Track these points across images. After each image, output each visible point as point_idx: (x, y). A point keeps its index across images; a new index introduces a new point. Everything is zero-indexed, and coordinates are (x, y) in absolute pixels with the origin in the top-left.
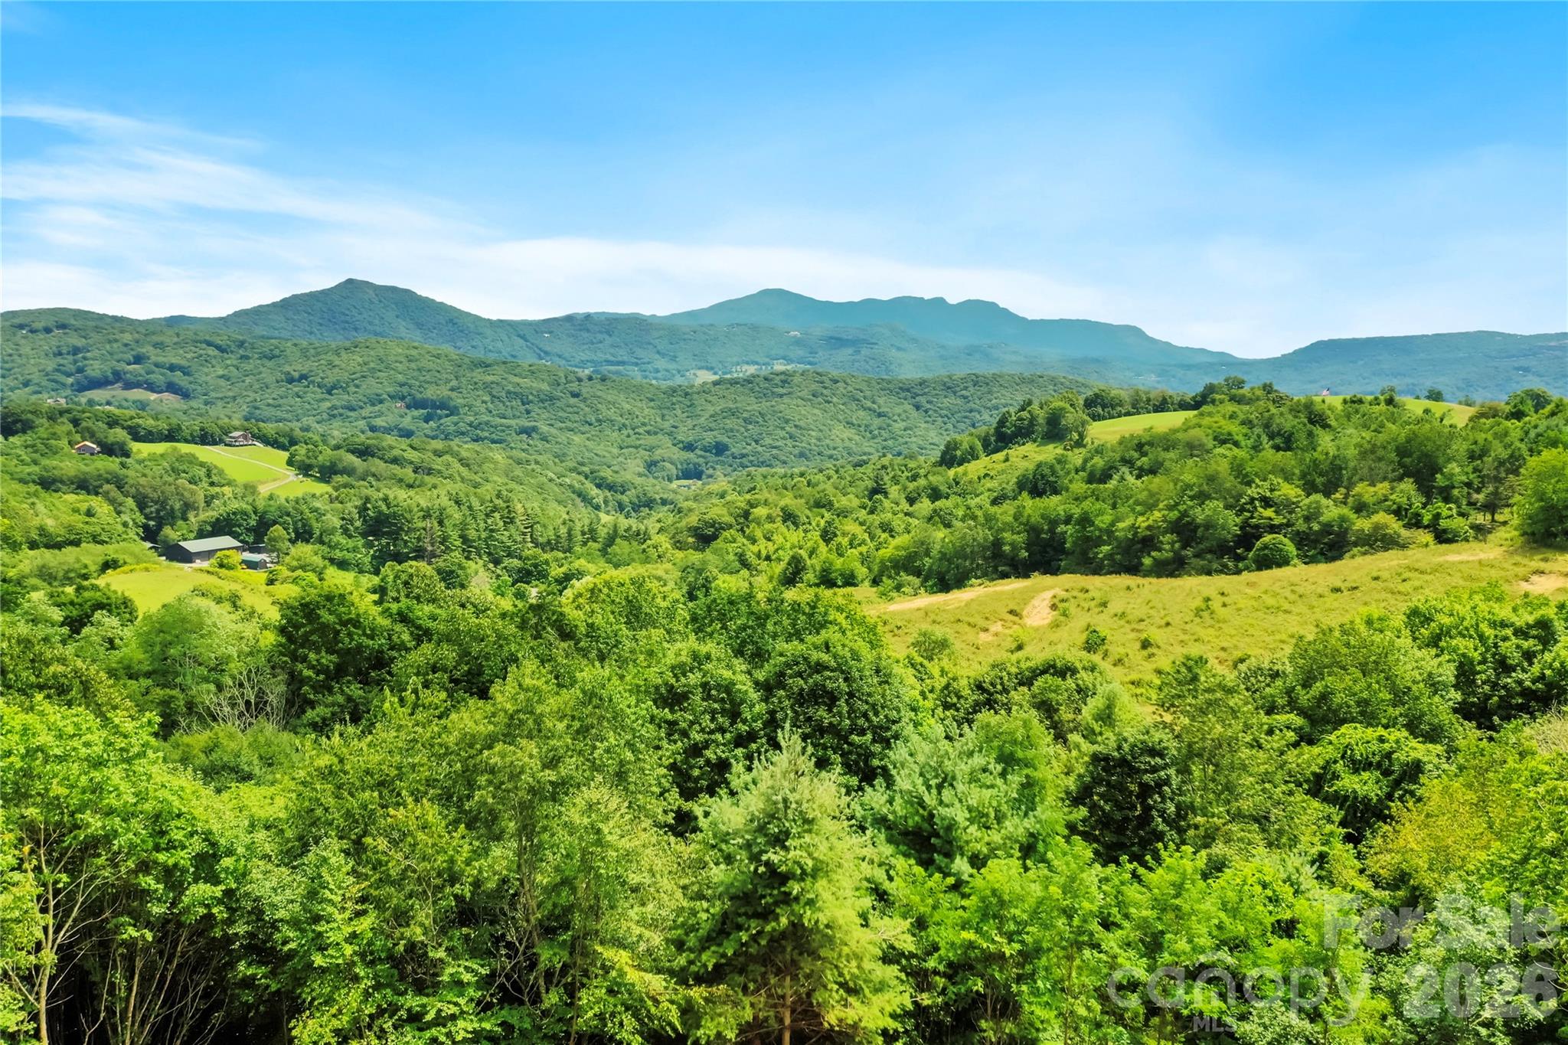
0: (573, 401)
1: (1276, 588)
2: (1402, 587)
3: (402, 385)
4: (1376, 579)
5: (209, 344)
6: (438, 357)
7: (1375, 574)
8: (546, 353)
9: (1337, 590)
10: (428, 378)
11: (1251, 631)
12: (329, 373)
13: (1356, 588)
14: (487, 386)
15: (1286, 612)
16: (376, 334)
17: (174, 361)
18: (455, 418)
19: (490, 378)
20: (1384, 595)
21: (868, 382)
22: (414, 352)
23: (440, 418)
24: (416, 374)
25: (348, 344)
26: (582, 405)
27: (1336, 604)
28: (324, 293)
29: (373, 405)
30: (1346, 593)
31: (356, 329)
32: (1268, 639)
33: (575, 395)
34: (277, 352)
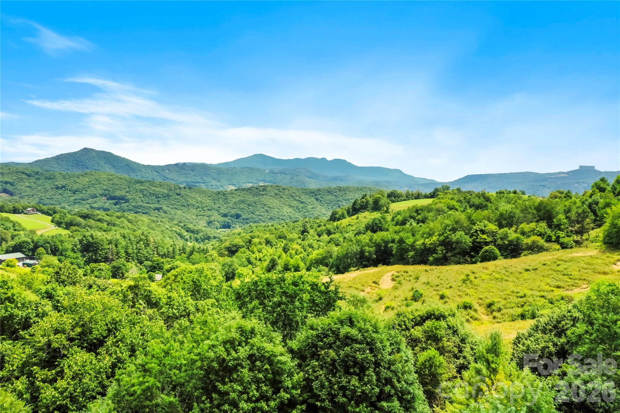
0: (177, 197)
1: (498, 269)
2: (558, 268)
3: (105, 190)
4: (544, 265)
5: (23, 173)
6: (121, 179)
7: (544, 263)
8: (167, 178)
9: (527, 270)
10: (117, 187)
11: (492, 290)
12: (74, 185)
13: (537, 269)
14: (141, 191)
15: (506, 280)
16: (96, 170)
17: (8, 180)
18: (127, 204)
19: (142, 188)
20: (550, 272)
21: (298, 190)
22: (111, 177)
23: (121, 203)
24: (112, 186)
25: (83, 174)
26: (181, 199)
27: (529, 277)
28: (75, 153)
29: (93, 198)
30: (532, 271)
31: (87, 168)
32: (502, 294)
33: (178, 195)
34: (52, 177)
